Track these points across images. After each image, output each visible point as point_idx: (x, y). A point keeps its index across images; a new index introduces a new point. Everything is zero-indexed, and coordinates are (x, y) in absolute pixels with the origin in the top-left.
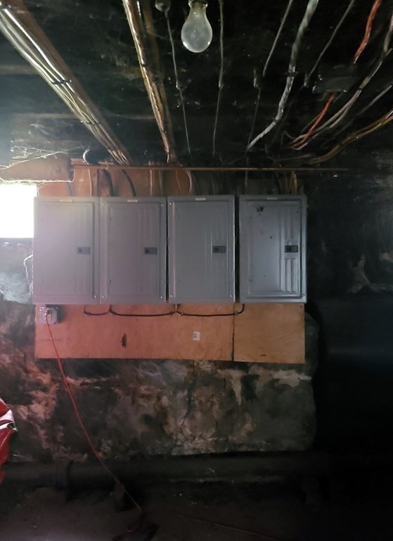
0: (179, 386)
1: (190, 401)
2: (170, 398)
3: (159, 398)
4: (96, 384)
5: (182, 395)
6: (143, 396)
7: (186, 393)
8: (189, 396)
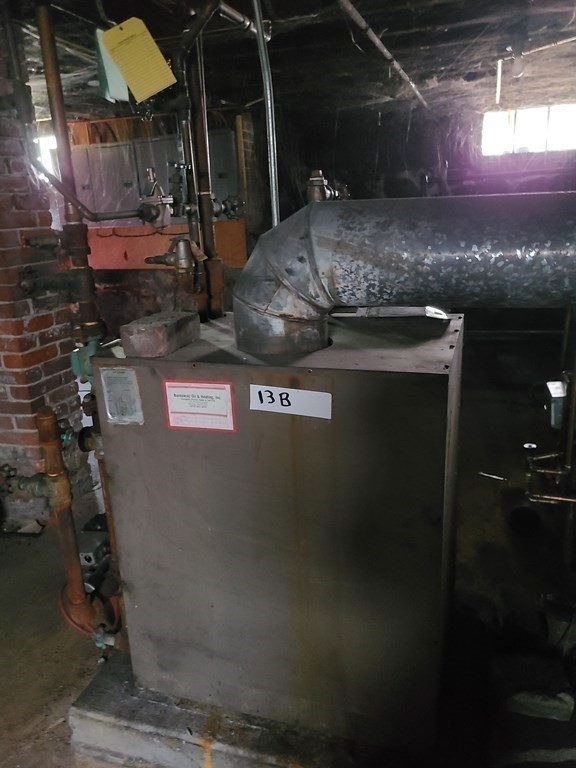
0: (167, 290)
1: (175, 301)
2: (162, 298)
3: (155, 299)
4: (113, 288)
5: (170, 296)
6: (144, 297)
7: (172, 295)
8: (175, 297)
